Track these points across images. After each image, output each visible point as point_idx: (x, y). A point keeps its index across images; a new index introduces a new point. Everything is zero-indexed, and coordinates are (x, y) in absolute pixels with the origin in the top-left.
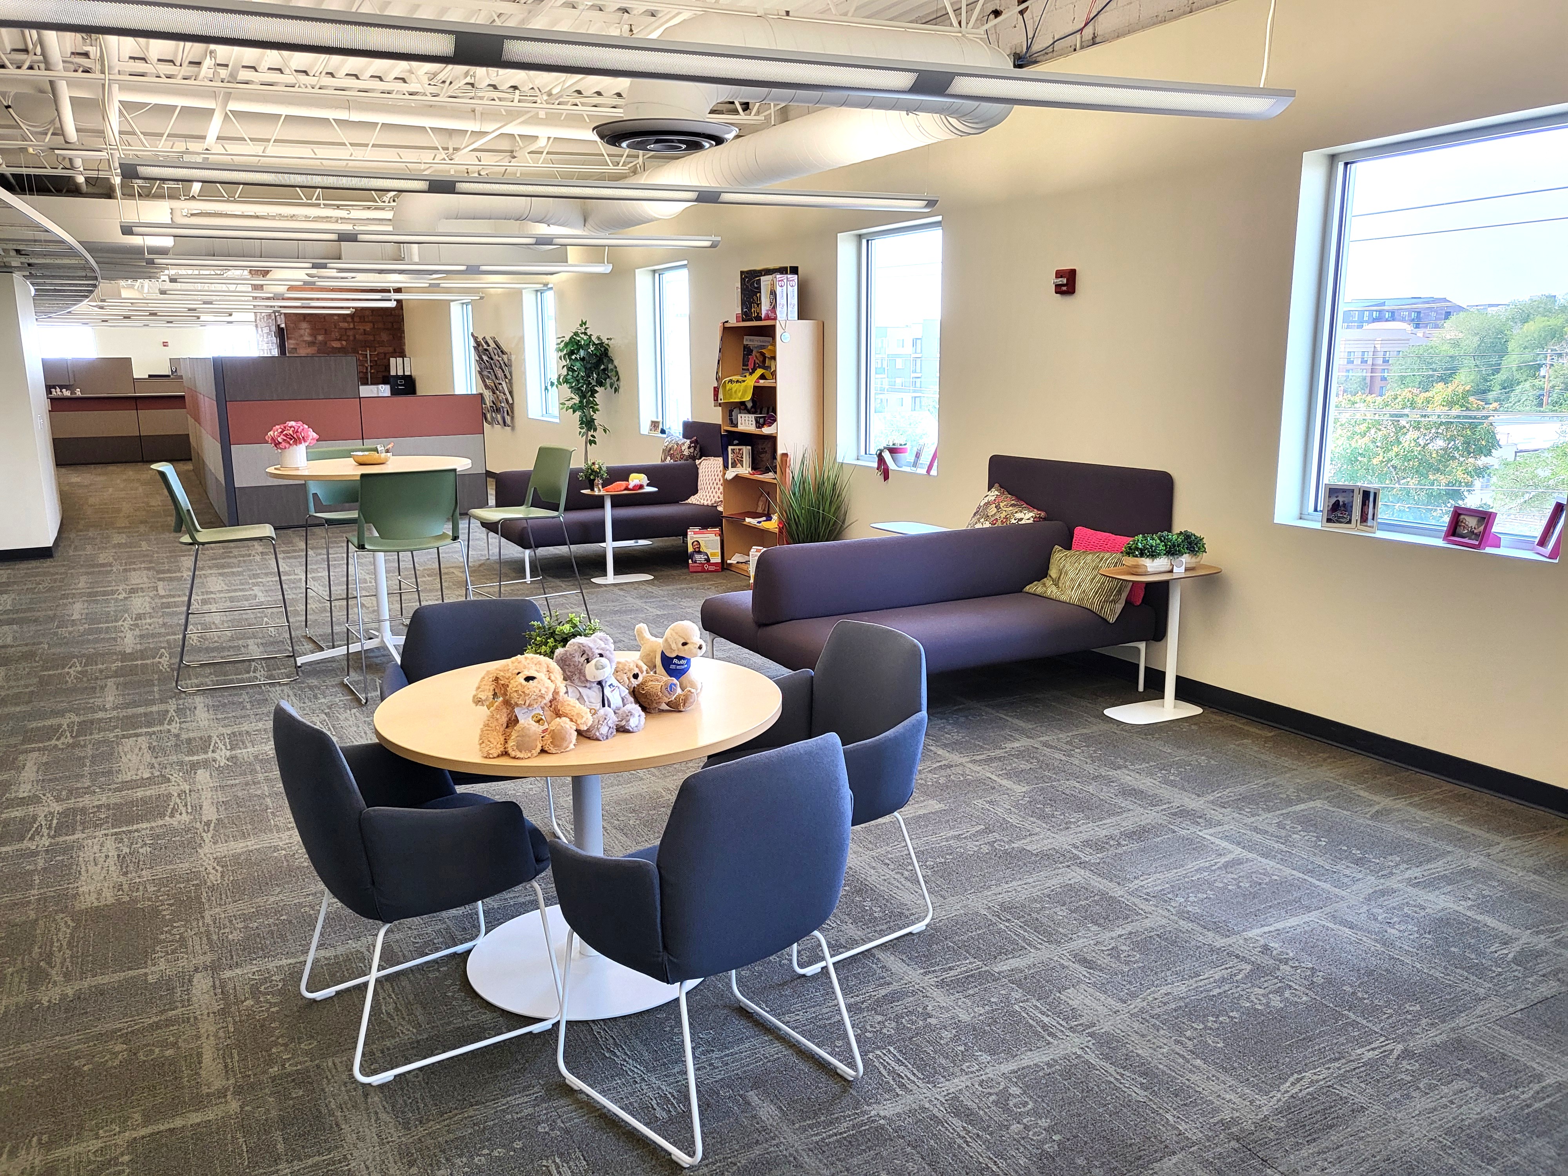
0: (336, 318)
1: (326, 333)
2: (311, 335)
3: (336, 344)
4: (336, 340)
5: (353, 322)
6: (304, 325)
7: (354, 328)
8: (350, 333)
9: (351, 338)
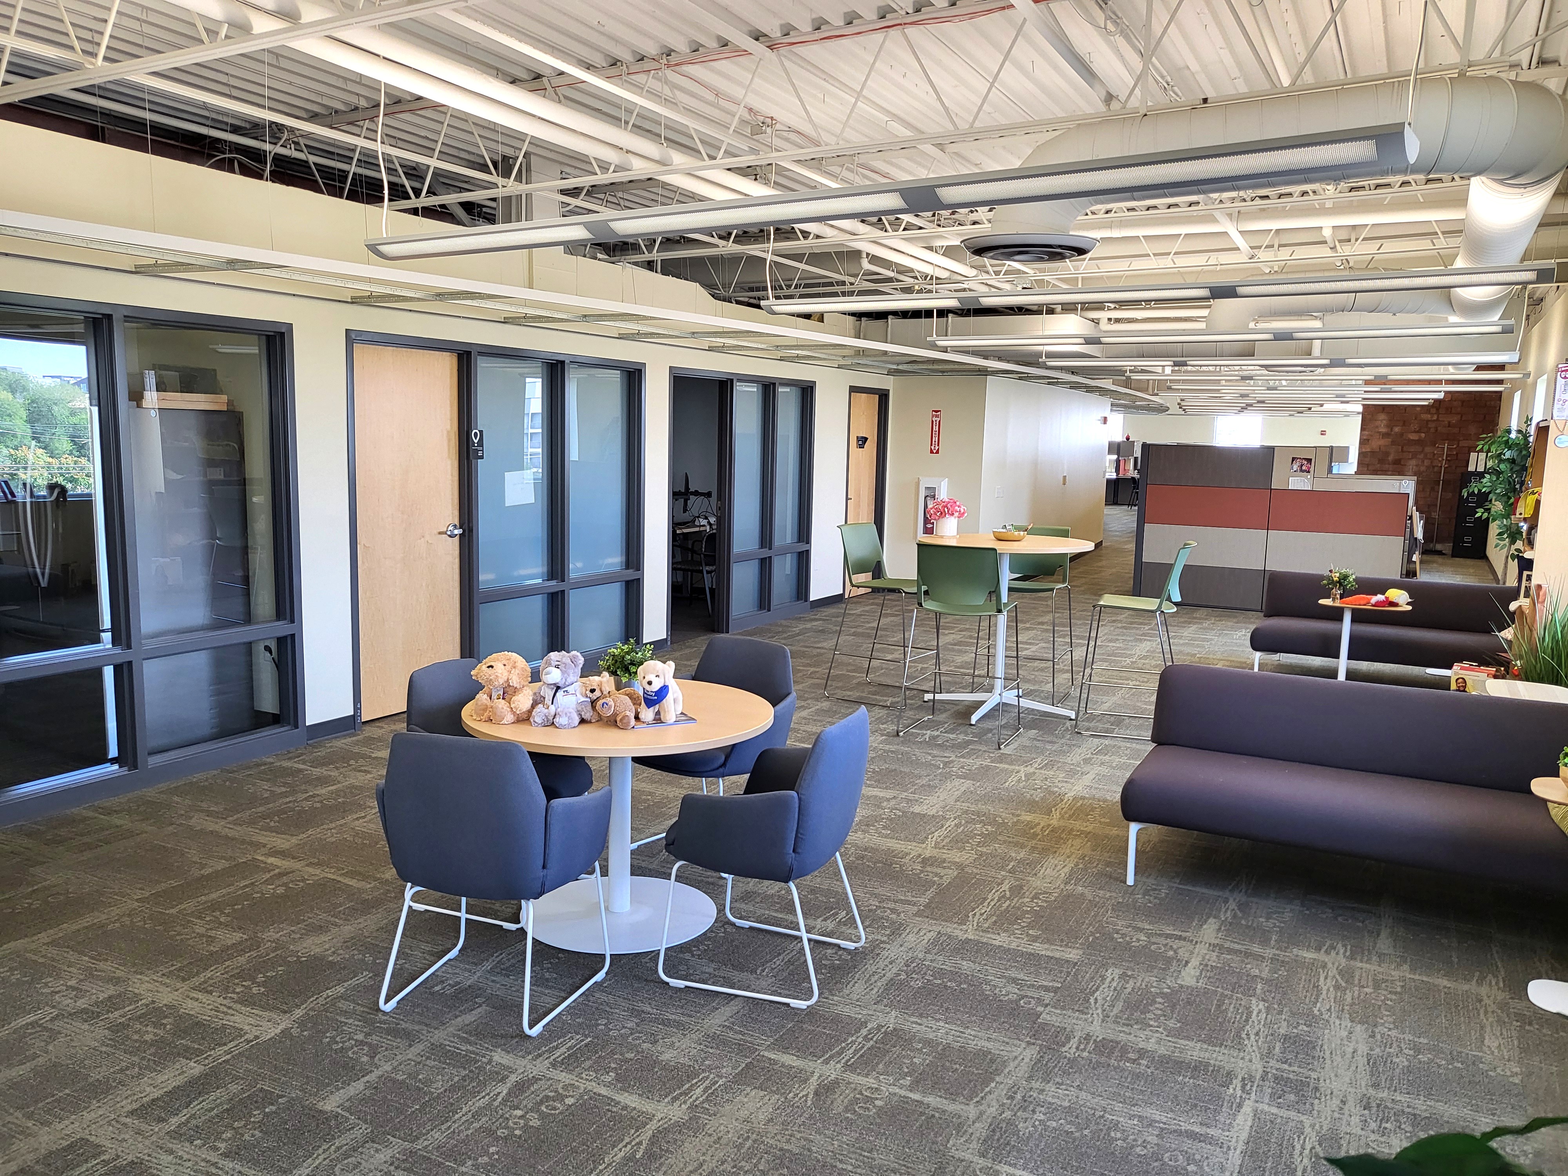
0: (1418, 409)
1: (1404, 424)
2: (1387, 426)
3: (1413, 437)
4: (1415, 432)
5: (1438, 414)
6: (1382, 416)
7: (1437, 420)
8: (1432, 425)
9: (1432, 430)
